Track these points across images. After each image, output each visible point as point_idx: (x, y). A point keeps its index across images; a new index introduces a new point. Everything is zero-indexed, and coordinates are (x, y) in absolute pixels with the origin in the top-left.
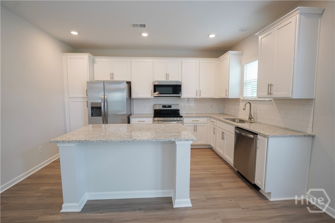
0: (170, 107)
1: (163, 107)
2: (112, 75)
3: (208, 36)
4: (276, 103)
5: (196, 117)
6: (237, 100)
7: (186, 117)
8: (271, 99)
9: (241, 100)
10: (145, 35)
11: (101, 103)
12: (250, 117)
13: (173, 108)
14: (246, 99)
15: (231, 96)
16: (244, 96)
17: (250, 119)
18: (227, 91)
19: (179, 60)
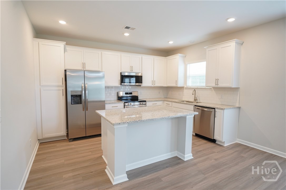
0: (131, 93)
1: (125, 94)
2: (84, 64)
3: (168, 42)
4: (214, 90)
5: (155, 101)
6: (182, 88)
7: (148, 101)
8: (211, 87)
9: (185, 88)
10: (127, 34)
11: (82, 91)
12: (195, 99)
13: (133, 94)
14: (190, 87)
15: (179, 85)
16: (187, 85)
17: (195, 100)
18: (176, 82)
19: (140, 56)
